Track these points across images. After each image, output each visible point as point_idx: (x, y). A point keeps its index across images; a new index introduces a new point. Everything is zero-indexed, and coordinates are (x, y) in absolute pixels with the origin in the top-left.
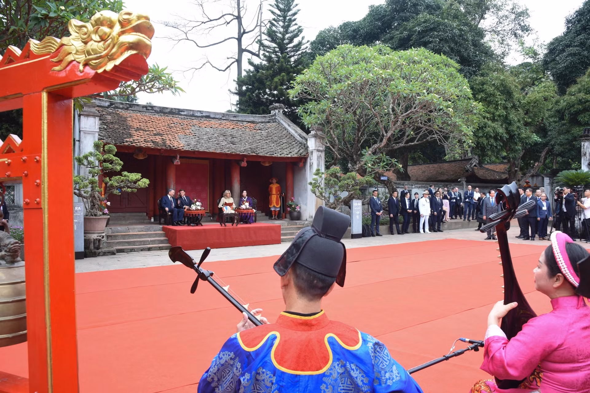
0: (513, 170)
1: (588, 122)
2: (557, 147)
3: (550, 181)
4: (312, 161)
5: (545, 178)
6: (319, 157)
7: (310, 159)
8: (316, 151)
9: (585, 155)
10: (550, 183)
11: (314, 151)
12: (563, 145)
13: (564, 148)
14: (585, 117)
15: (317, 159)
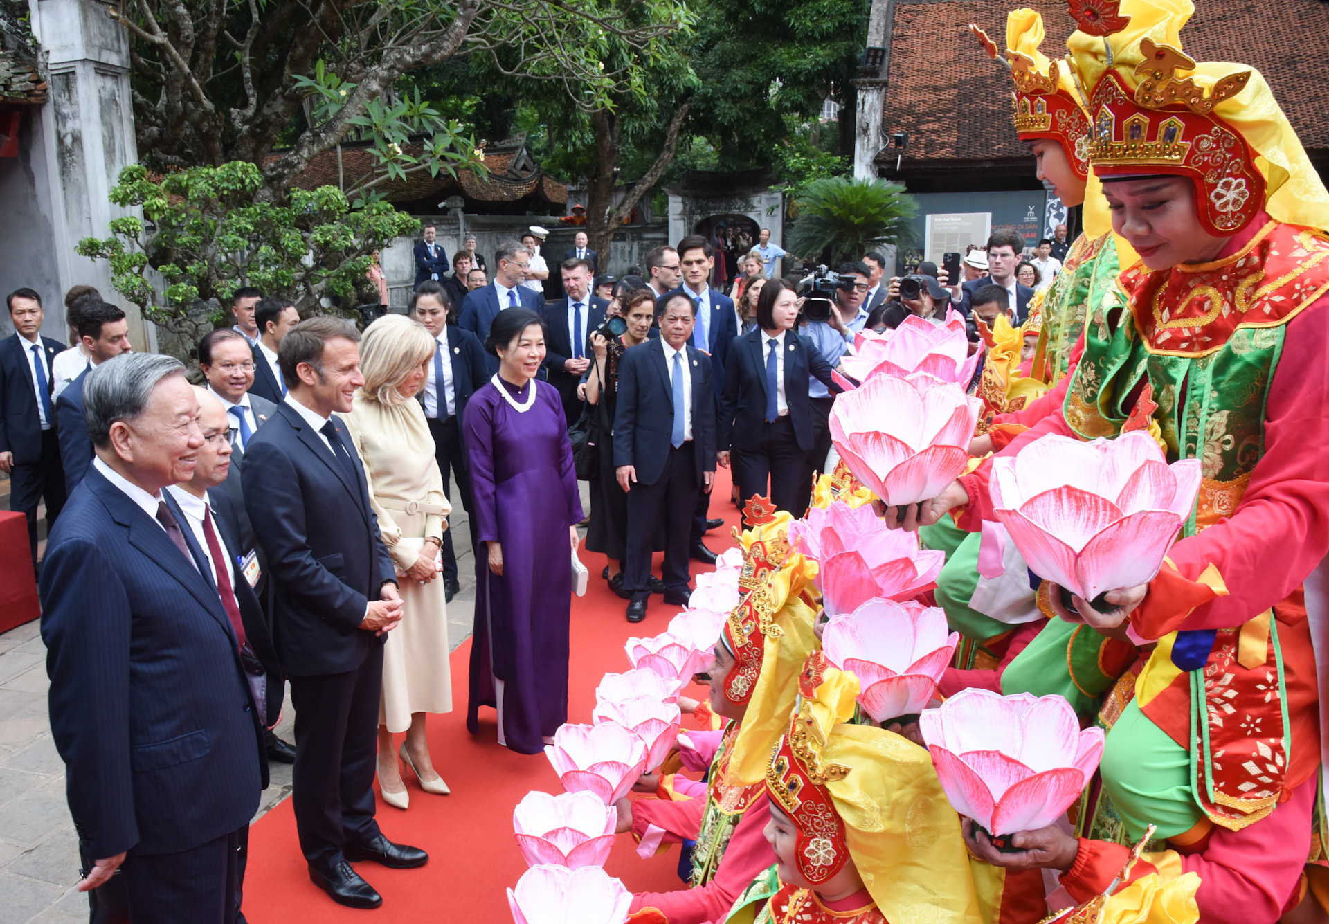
0: (609, 174)
1: (812, 31)
2: (723, 105)
3: (685, 206)
4: (71, 125)
5: (671, 199)
6: (107, 105)
7: (60, 117)
8: (90, 68)
9: (865, 131)
10: (683, 213)
11: (79, 69)
12: (741, 98)
13: (742, 109)
14: (805, 16)
15: (102, 116)
